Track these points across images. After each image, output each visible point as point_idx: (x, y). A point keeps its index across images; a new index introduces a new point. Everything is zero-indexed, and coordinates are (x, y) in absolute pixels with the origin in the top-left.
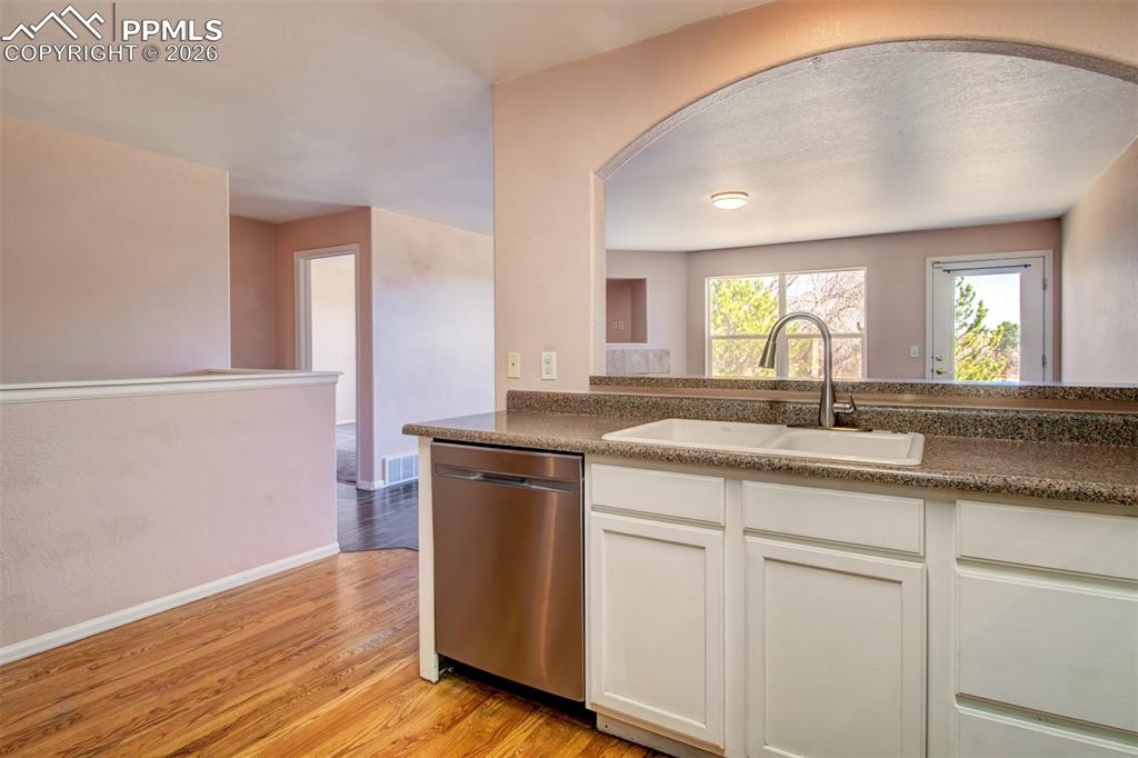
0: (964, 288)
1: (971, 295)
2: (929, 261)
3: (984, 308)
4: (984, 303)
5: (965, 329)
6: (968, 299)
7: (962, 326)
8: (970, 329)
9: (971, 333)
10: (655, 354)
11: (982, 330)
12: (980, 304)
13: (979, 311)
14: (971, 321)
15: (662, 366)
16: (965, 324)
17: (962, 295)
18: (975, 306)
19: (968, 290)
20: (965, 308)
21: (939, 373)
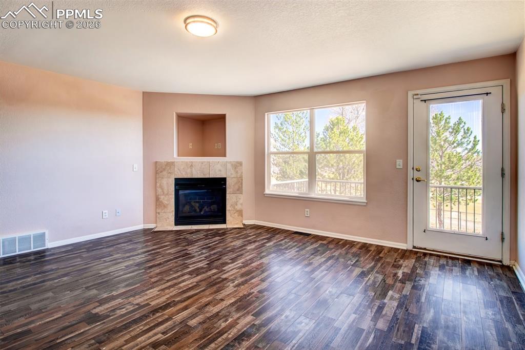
0: (466, 129)
1: (470, 133)
2: (410, 94)
3: (477, 140)
4: (477, 137)
5: (466, 151)
6: (468, 135)
7: (465, 150)
8: (469, 152)
9: (470, 154)
10: (232, 165)
11: (476, 152)
12: (475, 137)
13: (474, 141)
14: (469, 147)
15: (237, 172)
16: (467, 149)
17: (465, 133)
18: (472, 139)
19: (468, 129)
20: (466, 140)
21: (418, 181)
